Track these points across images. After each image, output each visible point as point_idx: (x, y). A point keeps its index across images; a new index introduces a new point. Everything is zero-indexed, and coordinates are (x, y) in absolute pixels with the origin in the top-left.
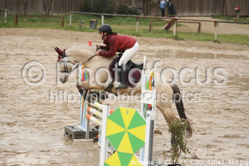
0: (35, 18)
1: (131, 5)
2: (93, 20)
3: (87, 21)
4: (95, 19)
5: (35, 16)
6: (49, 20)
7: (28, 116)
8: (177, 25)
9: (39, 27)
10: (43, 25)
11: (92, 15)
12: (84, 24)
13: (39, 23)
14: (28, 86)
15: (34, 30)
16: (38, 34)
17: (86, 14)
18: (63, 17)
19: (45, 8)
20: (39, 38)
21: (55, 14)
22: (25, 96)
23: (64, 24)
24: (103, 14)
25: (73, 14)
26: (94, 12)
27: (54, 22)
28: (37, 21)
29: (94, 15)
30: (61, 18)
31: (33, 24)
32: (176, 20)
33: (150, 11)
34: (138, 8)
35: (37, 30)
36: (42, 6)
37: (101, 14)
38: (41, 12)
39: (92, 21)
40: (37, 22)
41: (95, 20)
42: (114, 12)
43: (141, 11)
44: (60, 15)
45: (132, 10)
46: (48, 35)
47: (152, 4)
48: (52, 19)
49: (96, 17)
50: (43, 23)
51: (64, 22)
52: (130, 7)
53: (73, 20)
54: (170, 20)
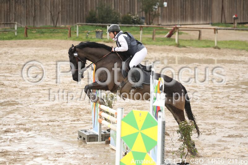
0: (44, 30)
1: (134, 15)
2: (99, 30)
3: (93, 31)
4: (101, 29)
5: (43, 28)
6: (57, 31)
7: (42, 122)
8: (179, 33)
9: (48, 38)
10: (51, 36)
11: (98, 25)
12: (90, 34)
13: (48, 34)
14: (40, 93)
15: (43, 41)
16: (47, 45)
17: (92, 25)
18: (70, 28)
19: (53, 20)
20: (48, 48)
21: (63, 26)
22: (39, 103)
23: (71, 35)
24: (108, 24)
25: (80, 25)
26: (99, 23)
27: (62, 33)
28: (45, 32)
29: (100, 26)
30: (68, 29)
31: (42, 35)
32: (178, 28)
33: (153, 20)
34: (141, 18)
35: (45, 41)
36: (50, 18)
37: (106, 24)
38: (50, 24)
39: (97, 31)
40: (45, 34)
41: (101, 31)
42: (118, 23)
43: (144, 21)
44: (67, 26)
45: (136, 20)
46: (56, 45)
47: (154, 14)
48: (60, 31)
49: (101, 28)
50: (51, 34)
51: (71, 33)
52: (134, 17)
53: (80, 31)
54: (172, 28)
